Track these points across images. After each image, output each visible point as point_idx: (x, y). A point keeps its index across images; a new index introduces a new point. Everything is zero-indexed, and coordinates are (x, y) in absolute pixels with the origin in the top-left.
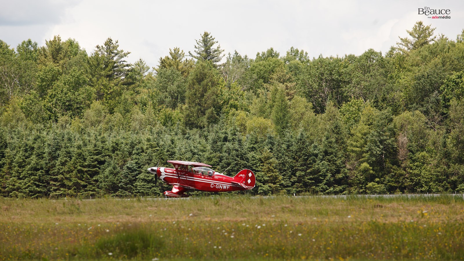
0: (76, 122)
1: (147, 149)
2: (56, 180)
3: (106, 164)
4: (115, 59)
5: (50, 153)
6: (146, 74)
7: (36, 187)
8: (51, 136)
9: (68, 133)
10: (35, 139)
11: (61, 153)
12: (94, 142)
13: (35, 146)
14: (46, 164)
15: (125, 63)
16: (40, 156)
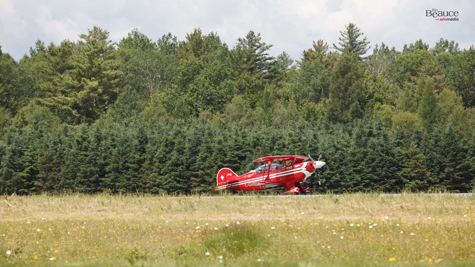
0: (217, 117)
1: (289, 144)
2: (196, 176)
3: (247, 159)
4: (257, 52)
5: (190, 149)
6: (290, 67)
7: (177, 183)
8: (192, 131)
9: (209, 129)
10: (176, 134)
11: (202, 148)
12: (234, 137)
13: (176, 141)
14: (187, 159)
15: (267, 57)
16: (181, 151)
